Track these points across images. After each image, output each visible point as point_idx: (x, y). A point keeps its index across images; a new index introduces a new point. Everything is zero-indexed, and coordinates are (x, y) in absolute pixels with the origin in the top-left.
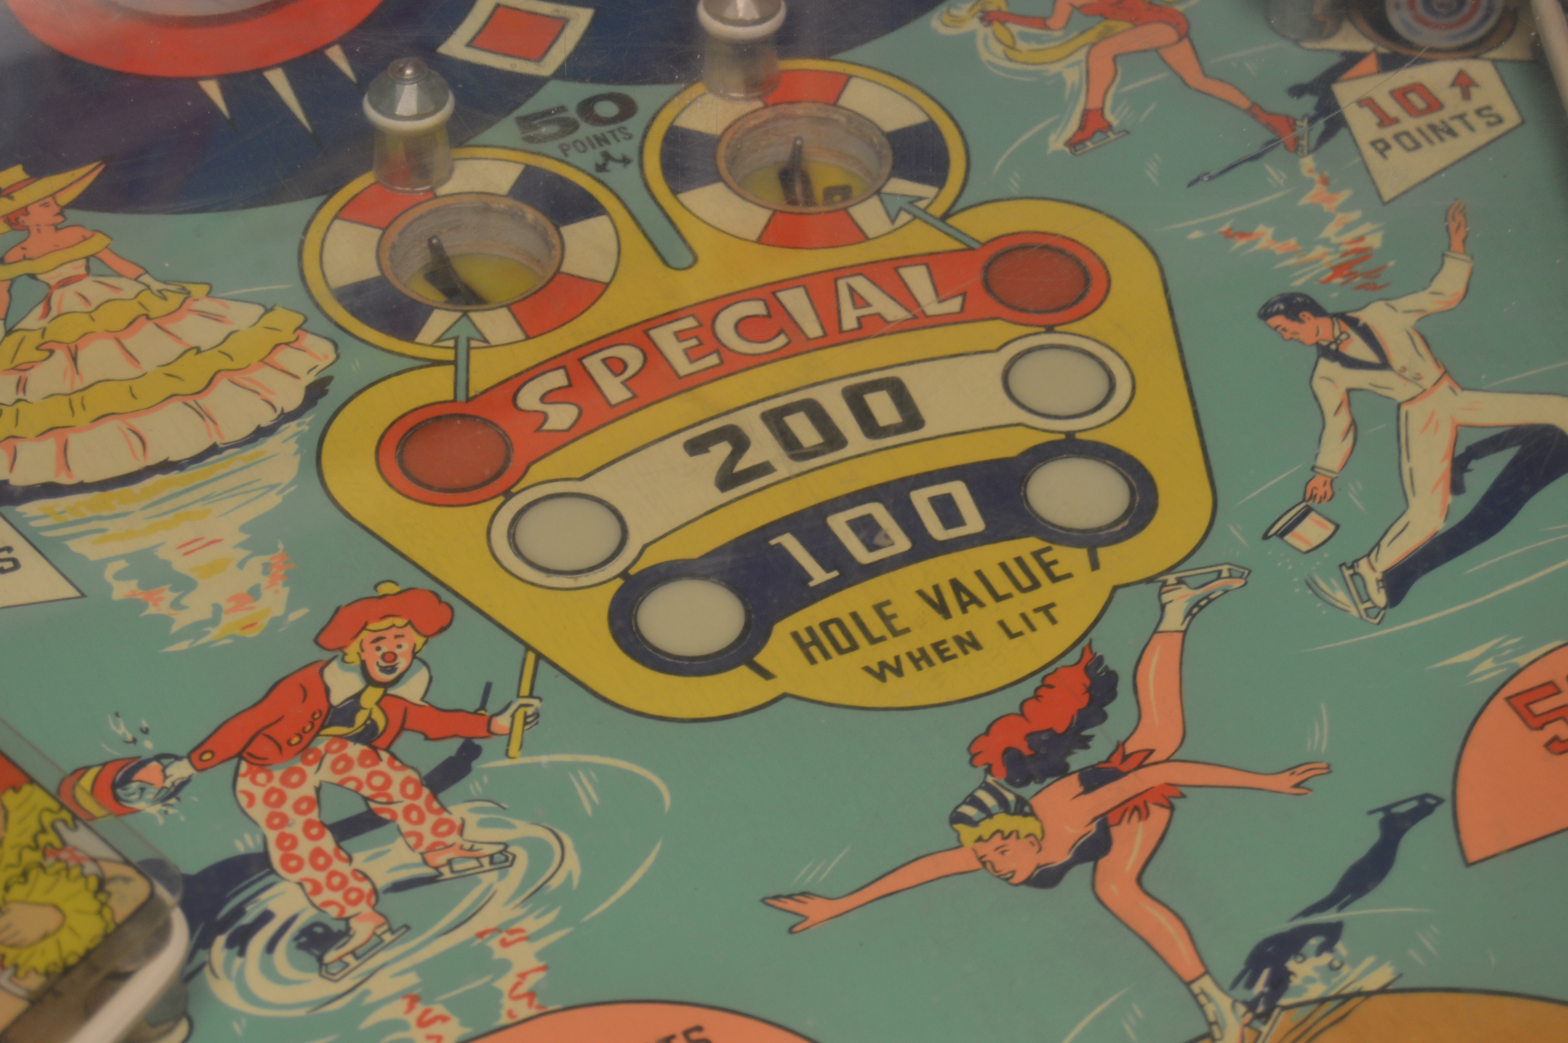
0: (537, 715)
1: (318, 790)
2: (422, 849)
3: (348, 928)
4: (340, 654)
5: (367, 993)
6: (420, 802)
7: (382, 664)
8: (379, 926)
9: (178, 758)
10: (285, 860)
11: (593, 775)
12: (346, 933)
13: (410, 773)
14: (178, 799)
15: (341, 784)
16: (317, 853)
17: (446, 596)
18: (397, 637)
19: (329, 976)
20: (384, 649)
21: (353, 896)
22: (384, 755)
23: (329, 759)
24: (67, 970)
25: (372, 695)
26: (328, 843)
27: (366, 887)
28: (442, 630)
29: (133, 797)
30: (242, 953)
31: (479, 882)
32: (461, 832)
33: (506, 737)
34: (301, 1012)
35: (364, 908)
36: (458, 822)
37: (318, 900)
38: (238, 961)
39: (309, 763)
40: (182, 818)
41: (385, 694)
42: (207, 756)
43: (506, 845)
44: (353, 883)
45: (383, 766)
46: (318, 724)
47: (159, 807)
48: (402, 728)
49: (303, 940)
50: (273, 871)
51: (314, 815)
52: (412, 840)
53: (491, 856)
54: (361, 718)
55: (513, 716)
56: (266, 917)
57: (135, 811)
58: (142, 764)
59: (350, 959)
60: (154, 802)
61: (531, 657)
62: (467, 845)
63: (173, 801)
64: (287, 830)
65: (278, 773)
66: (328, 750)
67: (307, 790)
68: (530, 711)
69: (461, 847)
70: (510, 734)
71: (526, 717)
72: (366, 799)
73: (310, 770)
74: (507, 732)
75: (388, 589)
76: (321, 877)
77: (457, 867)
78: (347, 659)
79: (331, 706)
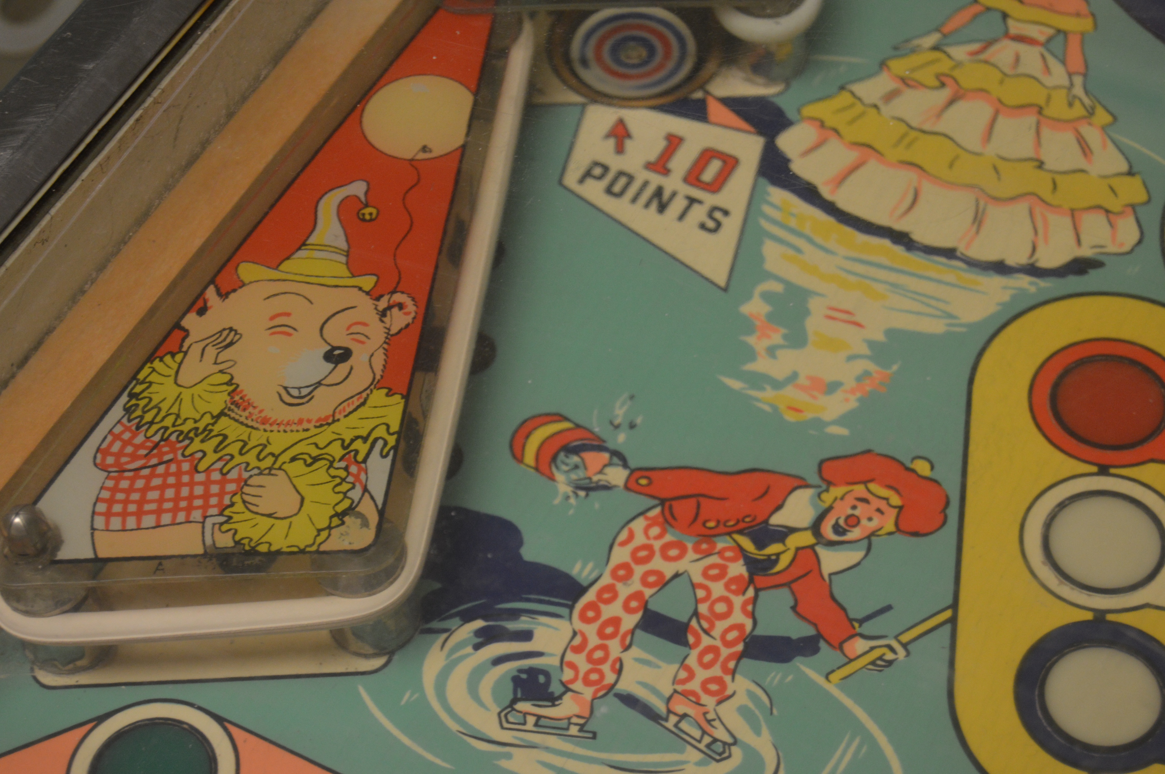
0: (890, 663)
1: (677, 575)
2: (679, 688)
3: (560, 697)
4: (824, 487)
5: (508, 756)
6: (725, 652)
7: (841, 522)
8: (578, 716)
9: (625, 464)
10: (591, 606)
11: (864, 750)
12: (553, 700)
13: (748, 624)
14: (587, 495)
15: (694, 586)
16: (615, 622)
17: (953, 512)
18: (879, 510)
19: (503, 720)
20: (857, 512)
21: (594, 677)
22: (750, 592)
23: (715, 559)
24: (253, 552)
25: (806, 539)
26: (630, 621)
27: (610, 678)
28: (915, 534)
29: (565, 468)
30: (477, 647)
31: (682, 751)
32: (719, 702)
33: (847, 660)
34: (454, 726)
35: (588, 693)
36: (729, 692)
37: (570, 656)
38: (469, 649)
39: (696, 550)
40: (571, 512)
41: (812, 547)
42: (643, 482)
43: (735, 742)
44: (606, 668)
45: (738, 601)
46: (741, 525)
47: (569, 490)
48: (787, 585)
49: (524, 676)
50: (571, 608)
51: (648, 592)
52: (683, 675)
53: (715, 740)
54: (773, 549)
55: (872, 649)
56: (526, 636)
57: (552, 478)
58: (601, 448)
59: (531, 720)
60: (570, 483)
61: (948, 614)
62: (710, 716)
63: (582, 493)
64: (619, 586)
65: (668, 538)
66: (720, 553)
67: (668, 569)
68: (890, 656)
69: (705, 714)
70: (851, 661)
71: (880, 658)
72: (696, 614)
73: (691, 555)
74: (852, 656)
75: (922, 468)
76: (594, 640)
77: (684, 725)
78: (824, 496)
79: (766, 521)
